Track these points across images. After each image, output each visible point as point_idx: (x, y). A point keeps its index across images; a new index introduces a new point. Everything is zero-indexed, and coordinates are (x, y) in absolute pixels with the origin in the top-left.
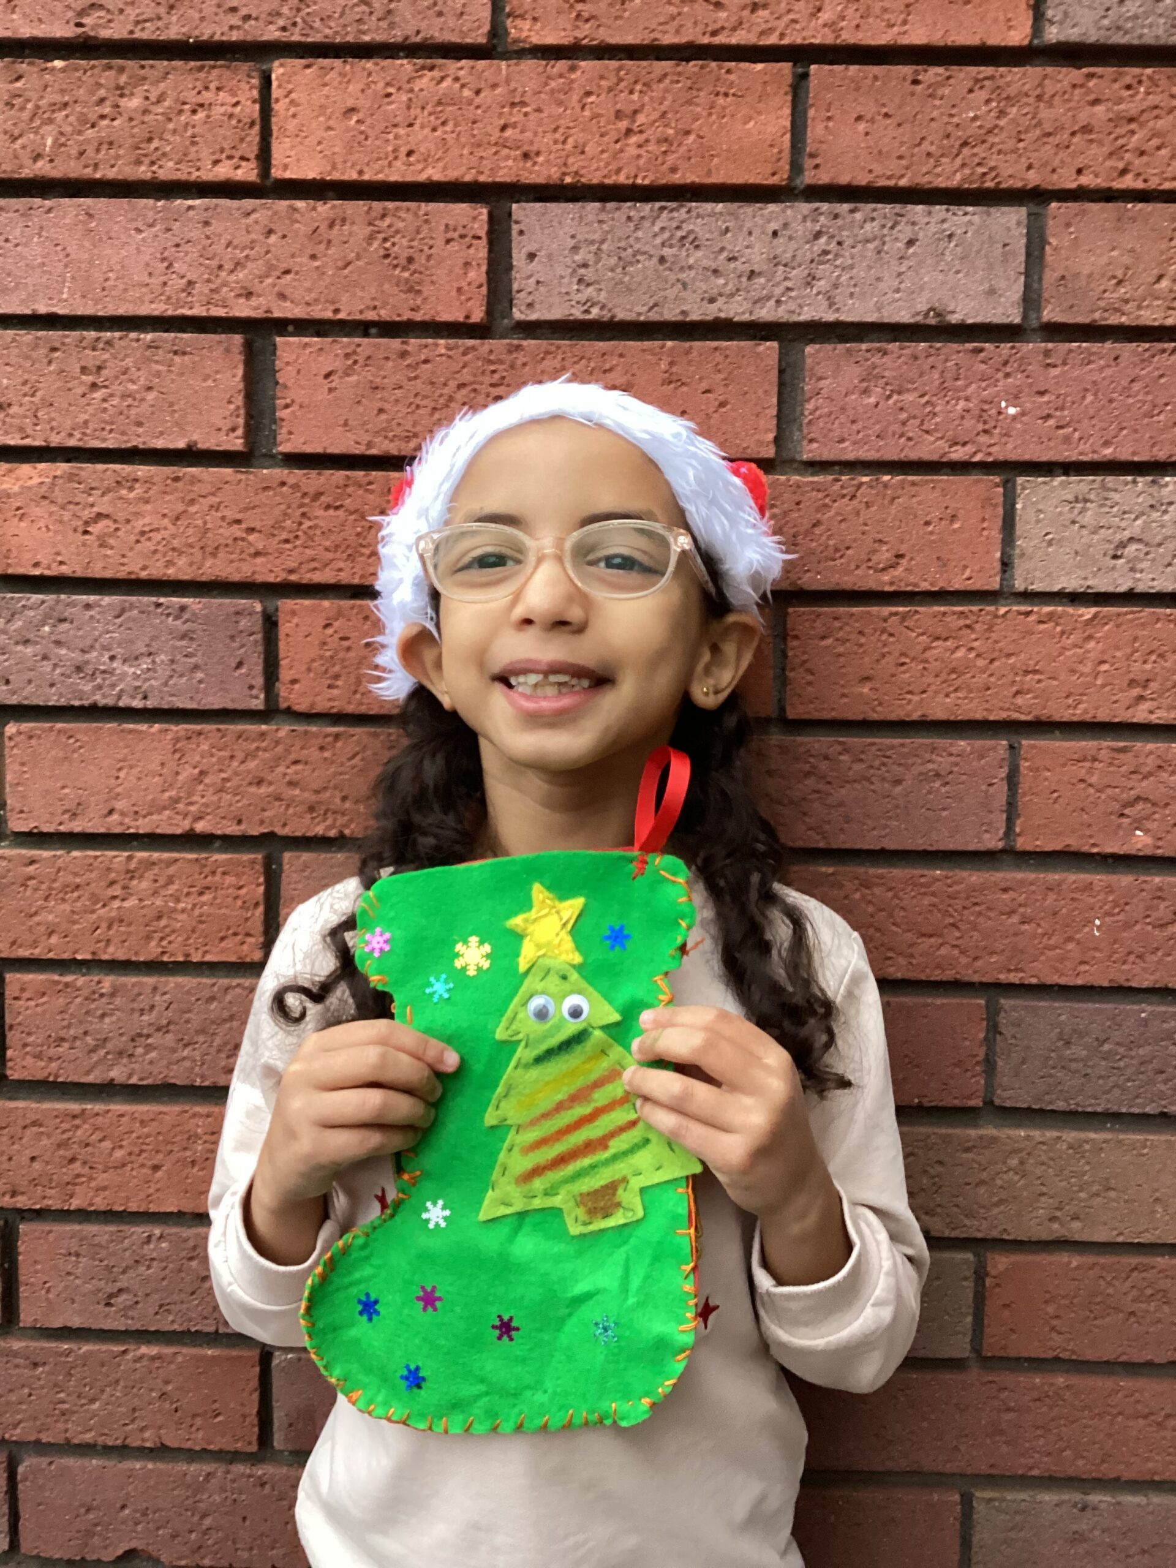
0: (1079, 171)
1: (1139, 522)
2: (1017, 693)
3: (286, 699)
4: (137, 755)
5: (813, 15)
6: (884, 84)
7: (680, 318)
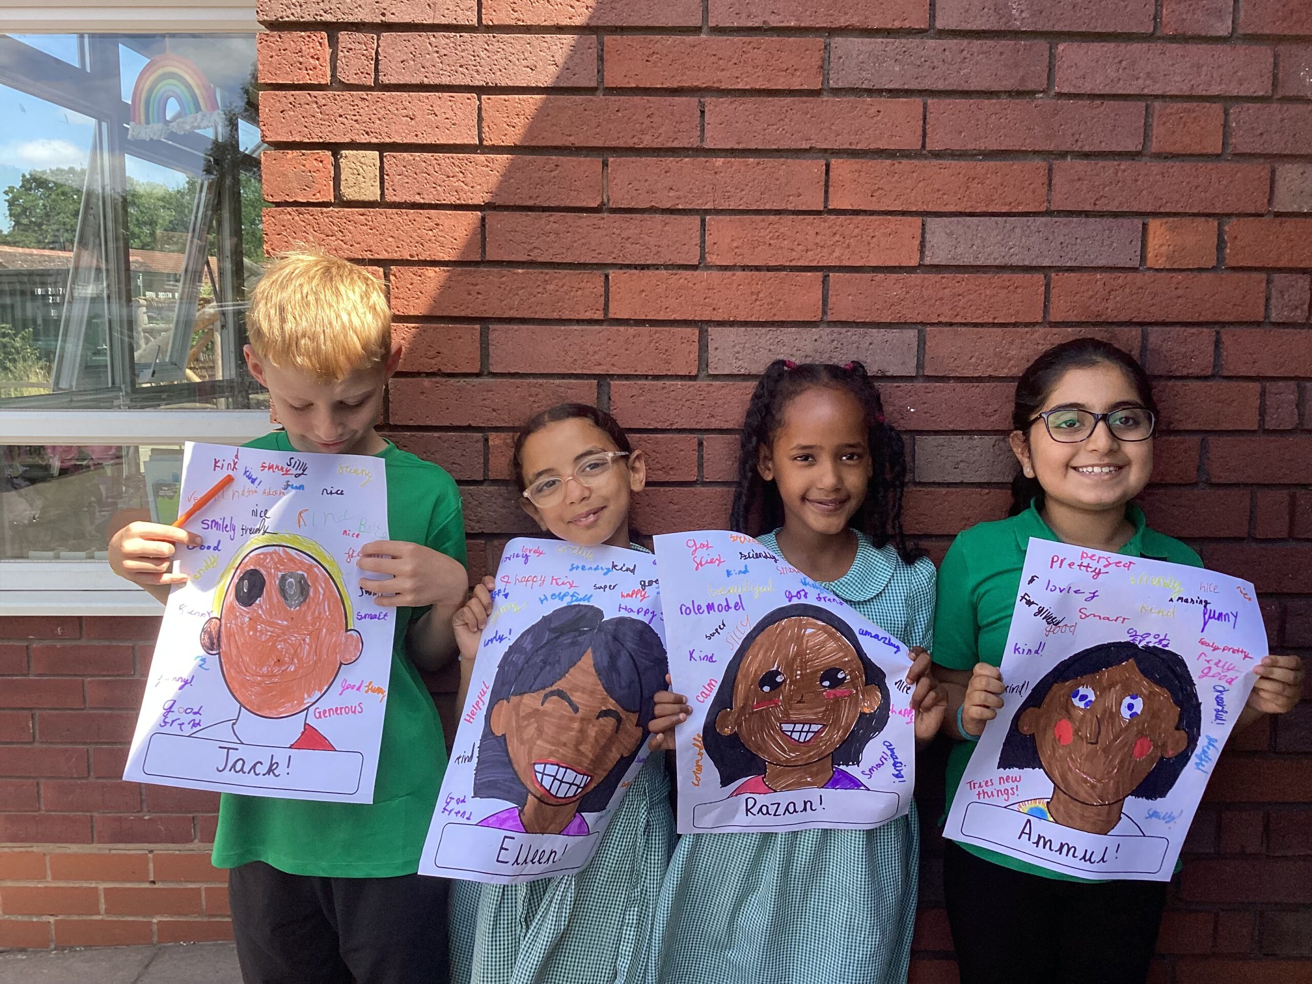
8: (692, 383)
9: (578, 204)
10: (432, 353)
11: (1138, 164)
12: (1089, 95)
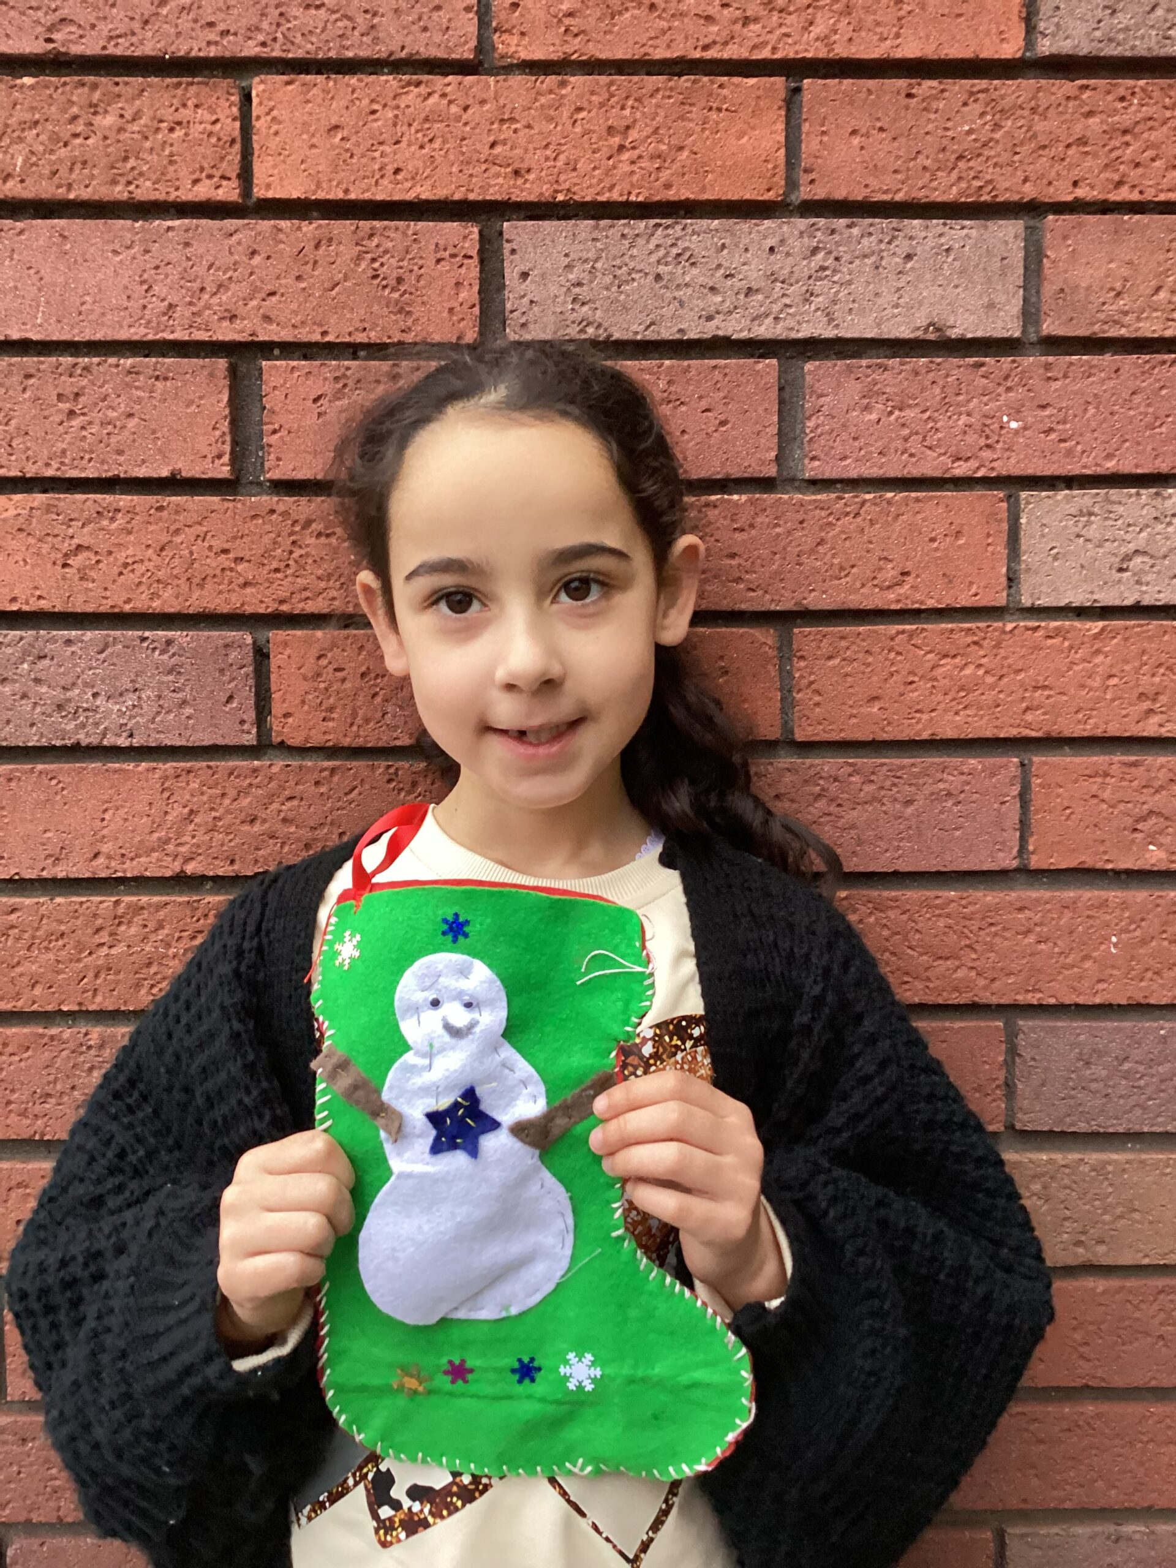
0: (1075, 184)
1: (1144, 534)
2: (1028, 709)
3: (279, 733)
4: (124, 795)
5: (805, 29)
6: (878, 97)
7: (678, 336)
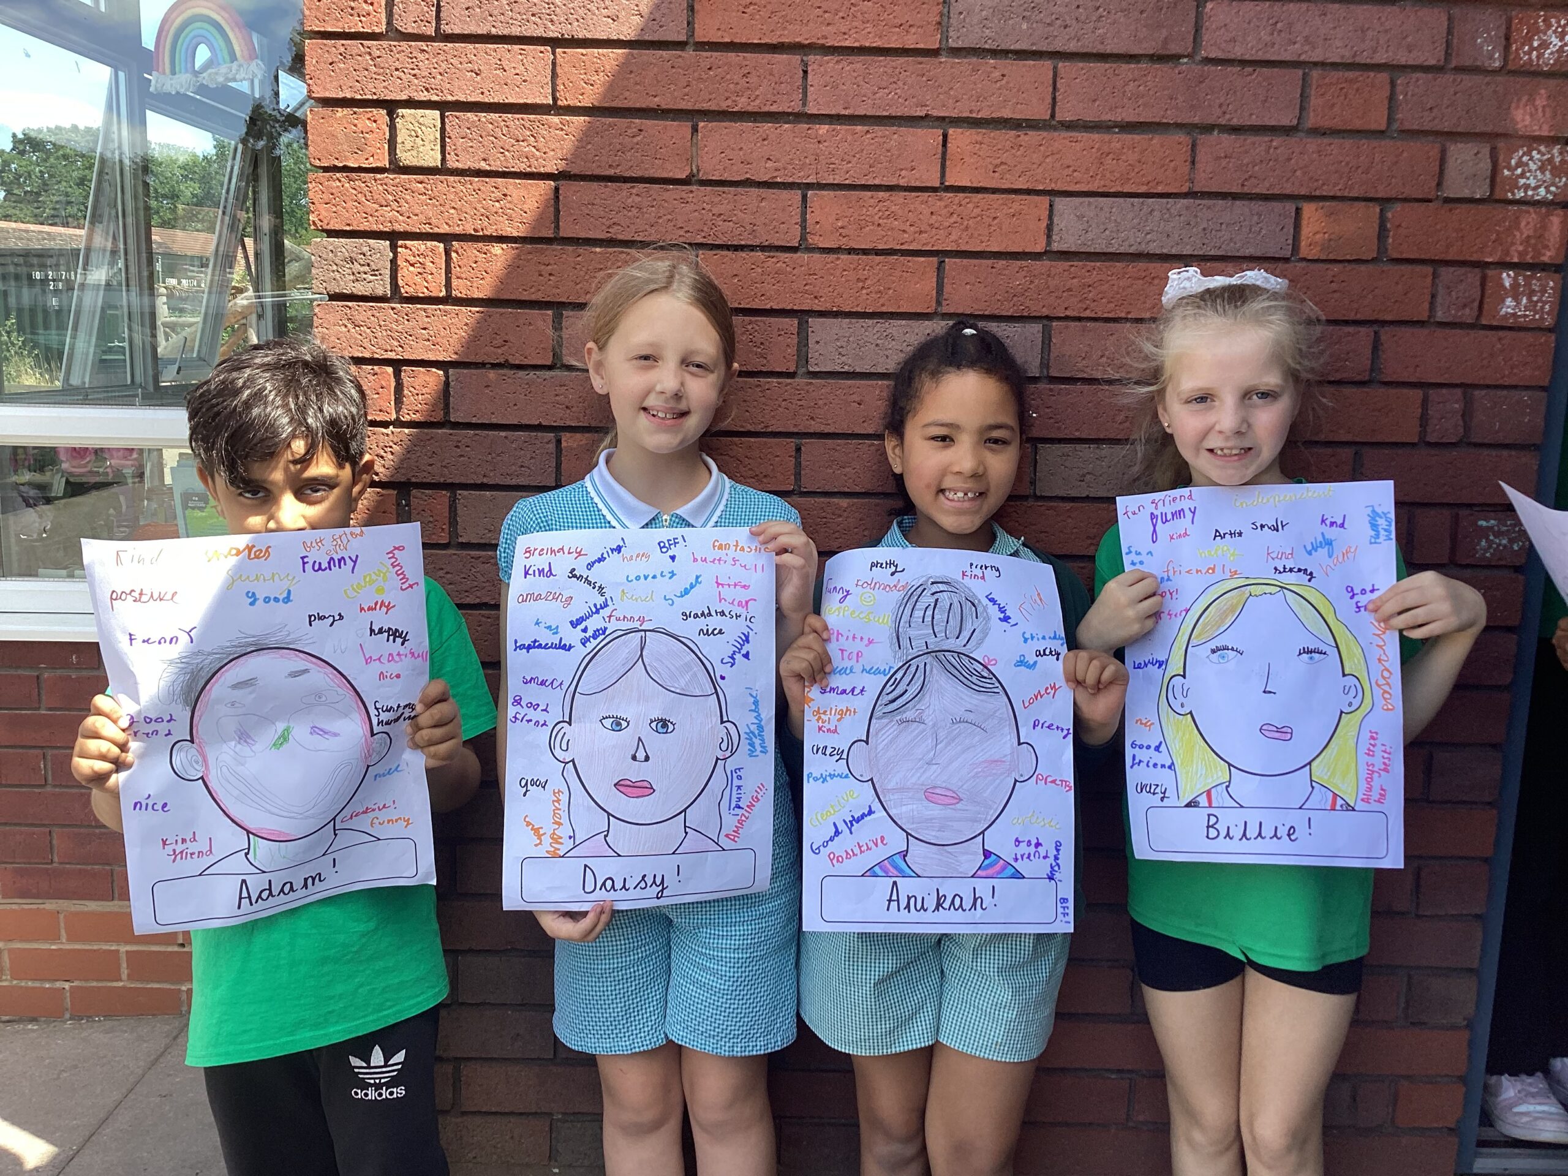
8: (789, 381)
9: (665, 175)
10: (499, 341)
11: (1293, 140)
12: (1239, 61)
